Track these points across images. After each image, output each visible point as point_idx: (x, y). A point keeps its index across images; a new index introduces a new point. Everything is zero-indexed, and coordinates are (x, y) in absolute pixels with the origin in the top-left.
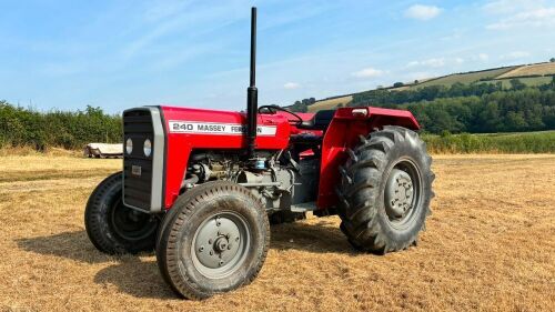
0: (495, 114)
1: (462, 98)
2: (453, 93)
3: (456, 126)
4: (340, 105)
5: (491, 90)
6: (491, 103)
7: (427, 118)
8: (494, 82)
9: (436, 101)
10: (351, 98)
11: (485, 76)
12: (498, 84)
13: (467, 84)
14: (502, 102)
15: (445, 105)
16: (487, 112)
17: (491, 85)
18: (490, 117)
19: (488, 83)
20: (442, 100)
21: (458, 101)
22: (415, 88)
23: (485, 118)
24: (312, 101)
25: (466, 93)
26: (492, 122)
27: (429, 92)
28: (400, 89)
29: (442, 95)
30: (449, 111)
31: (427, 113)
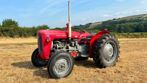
0: (143, 27)
1: (133, 23)
2: (130, 21)
3: (132, 30)
4: (99, 25)
5: (141, 21)
6: (141, 24)
7: (124, 28)
8: (141, 18)
9: (126, 24)
10: (102, 23)
11: (139, 17)
12: (143, 19)
13: (134, 19)
14: (145, 24)
15: (128, 25)
16: (140, 27)
17: (141, 19)
18: (141, 28)
19: (140, 18)
20: (128, 23)
21: (132, 24)
22: (119, 20)
23: (140, 28)
24: (91, 23)
25: (134, 21)
26: (142, 29)
27: (123, 21)
28: (115, 20)
29: (127, 22)
30: (130, 26)
31: (124, 27)
